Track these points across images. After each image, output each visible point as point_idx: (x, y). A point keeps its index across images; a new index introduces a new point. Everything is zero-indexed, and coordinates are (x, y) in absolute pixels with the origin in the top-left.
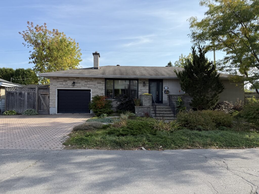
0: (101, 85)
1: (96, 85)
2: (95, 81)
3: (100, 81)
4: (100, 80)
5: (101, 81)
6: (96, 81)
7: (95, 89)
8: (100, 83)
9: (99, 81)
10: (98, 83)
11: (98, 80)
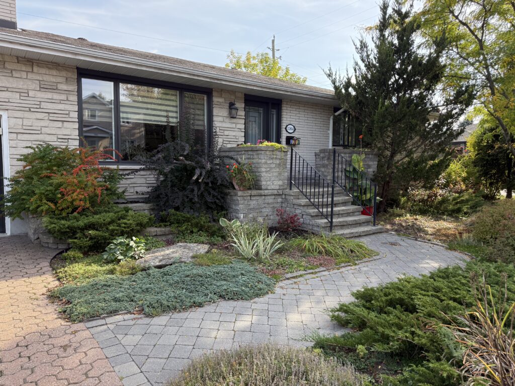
0: (56, 96)
1: (31, 93)
2: (24, 75)
3: (51, 77)
4: (54, 72)
5: (59, 80)
6: (30, 76)
7: (27, 115)
8: (54, 89)
9: (46, 78)
10: (43, 88)
11: (43, 71)
